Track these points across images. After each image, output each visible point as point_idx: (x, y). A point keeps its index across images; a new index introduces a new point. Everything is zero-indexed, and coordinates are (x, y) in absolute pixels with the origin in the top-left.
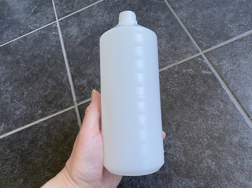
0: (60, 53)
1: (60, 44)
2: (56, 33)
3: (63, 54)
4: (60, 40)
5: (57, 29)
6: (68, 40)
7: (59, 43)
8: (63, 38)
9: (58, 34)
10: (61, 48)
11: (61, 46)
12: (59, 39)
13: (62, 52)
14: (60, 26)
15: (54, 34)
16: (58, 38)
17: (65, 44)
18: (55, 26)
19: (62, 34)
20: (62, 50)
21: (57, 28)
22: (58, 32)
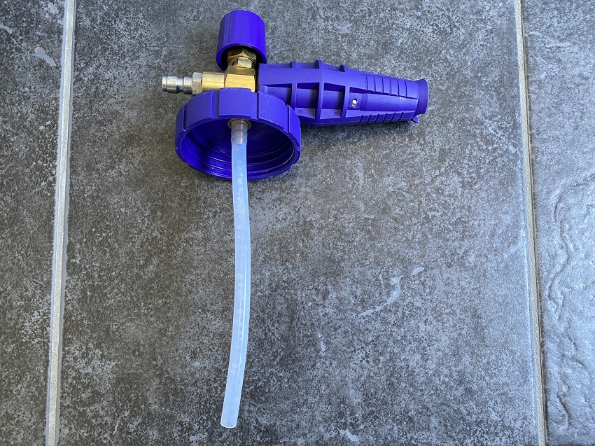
0: (45, 178)
1: (55, 132)
2: (51, 62)
3: (53, 193)
4: (57, 109)
5: (61, 41)
6: (92, 131)
7: (49, 123)
8: (76, 106)
9: (58, 67)
10: (54, 157)
11: (54, 146)
12: (57, 99)
13: (54, 180)
14: (77, 31)
15: (42, 62)
16: (51, 92)
17: (74, 146)
18: (54, 18)
19: (77, 79)
20: (55, 167)
21: (60, 32)
22: (59, 56)
